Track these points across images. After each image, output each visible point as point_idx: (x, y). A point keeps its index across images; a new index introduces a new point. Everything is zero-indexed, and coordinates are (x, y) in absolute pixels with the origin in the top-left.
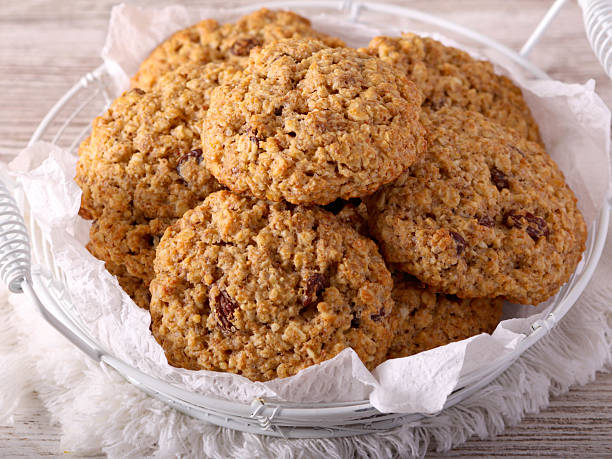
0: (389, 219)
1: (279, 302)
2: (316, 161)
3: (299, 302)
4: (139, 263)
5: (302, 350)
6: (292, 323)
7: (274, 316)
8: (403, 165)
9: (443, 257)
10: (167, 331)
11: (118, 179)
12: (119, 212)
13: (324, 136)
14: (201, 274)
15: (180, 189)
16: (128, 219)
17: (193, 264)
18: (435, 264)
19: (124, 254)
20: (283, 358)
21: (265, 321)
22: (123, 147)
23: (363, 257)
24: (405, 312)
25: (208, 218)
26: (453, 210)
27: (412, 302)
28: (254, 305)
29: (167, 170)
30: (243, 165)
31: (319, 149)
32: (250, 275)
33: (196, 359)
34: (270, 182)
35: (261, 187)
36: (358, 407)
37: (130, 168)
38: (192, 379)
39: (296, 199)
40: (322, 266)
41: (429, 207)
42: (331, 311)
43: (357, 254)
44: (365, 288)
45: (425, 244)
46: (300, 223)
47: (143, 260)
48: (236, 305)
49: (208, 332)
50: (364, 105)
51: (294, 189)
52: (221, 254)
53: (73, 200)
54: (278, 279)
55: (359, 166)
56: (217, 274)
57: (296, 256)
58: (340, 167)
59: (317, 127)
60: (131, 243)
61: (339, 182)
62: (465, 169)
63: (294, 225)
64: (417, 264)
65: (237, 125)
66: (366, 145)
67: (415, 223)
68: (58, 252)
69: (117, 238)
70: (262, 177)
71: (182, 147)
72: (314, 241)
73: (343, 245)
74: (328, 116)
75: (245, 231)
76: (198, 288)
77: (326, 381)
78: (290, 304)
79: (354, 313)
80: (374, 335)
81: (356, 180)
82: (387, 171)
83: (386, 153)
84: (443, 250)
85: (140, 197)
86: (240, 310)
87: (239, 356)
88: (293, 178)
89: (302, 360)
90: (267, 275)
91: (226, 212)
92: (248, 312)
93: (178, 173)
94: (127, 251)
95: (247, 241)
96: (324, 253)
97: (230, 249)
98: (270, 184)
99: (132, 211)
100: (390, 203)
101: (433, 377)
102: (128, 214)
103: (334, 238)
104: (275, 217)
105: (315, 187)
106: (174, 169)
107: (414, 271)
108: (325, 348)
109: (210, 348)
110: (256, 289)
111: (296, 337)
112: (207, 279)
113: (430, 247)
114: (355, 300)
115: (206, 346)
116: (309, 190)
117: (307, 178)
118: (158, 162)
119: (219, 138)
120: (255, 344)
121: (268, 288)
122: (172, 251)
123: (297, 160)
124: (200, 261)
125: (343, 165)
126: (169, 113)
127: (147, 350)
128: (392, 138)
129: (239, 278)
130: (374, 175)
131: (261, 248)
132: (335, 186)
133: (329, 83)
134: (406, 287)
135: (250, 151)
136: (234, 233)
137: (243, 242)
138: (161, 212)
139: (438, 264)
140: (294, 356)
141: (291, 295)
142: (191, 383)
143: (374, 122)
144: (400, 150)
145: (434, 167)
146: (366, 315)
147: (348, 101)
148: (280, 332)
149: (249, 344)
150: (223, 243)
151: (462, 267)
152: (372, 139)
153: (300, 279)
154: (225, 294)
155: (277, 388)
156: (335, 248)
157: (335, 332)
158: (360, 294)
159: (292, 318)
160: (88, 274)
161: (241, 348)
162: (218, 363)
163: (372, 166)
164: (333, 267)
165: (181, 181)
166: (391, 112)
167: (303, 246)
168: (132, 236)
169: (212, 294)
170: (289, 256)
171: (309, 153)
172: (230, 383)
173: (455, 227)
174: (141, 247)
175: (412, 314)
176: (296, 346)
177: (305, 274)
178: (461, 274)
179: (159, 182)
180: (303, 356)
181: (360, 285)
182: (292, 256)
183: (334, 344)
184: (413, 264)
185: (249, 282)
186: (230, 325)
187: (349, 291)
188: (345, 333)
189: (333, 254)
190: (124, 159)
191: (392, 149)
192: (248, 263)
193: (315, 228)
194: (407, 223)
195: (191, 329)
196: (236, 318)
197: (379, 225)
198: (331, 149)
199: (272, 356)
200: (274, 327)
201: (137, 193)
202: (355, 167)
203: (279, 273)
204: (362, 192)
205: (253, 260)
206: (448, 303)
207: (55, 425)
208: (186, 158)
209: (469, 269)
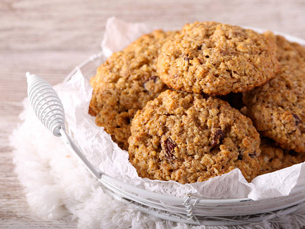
0: (259, 107)
1: (199, 144)
2: (220, 69)
3: (210, 145)
4: (122, 132)
5: (211, 169)
6: (206, 155)
7: (196, 150)
8: (266, 77)
9: (288, 126)
10: (138, 161)
11: (112, 91)
12: (112, 106)
13: (224, 57)
14: (157, 130)
15: (145, 95)
16: (116, 110)
17: (153, 125)
18: (284, 130)
19: (114, 128)
20: (201, 173)
21: (191, 154)
22: (114, 75)
23: (244, 124)
24: (267, 159)
25: (161, 103)
26: (293, 104)
27: (270, 154)
28: (185, 145)
29: (138, 85)
30: (180, 72)
31: (222, 63)
32: (183, 130)
33: (153, 176)
34: (195, 80)
35: (190, 84)
36: (241, 200)
37: (117, 85)
38: (150, 186)
39: (209, 90)
40: (223, 127)
41: (280, 102)
42: (227, 150)
43: (241, 122)
44: (246, 139)
45: (278, 119)
46: (211, 105)
47: (124, 130)
48: (176, 145)
49: (160, 161)
50: (246, 45)
51: (208, 84)
52: (168, 119)
53: (88, 94)
54: (198, 132)
55: (243, 73)
56: (165, 130)
57: (208, 120)
58: (233, 73)
59: (221, 52)
60: (118, 121)
61: (232, 81)
62: (300, 86)
63: (207, 105)
64: (273, 130)
65: (177, 55)
66: (248, 63)
67: (273, 109)
68: (79, 124)
69: (110, 119)
70: (191, 77)
71: (146, 75)
72: (218, 114)
73: (234, 117)
74: (227, 49)
75: (181, 108)
76: (155, 138)
77: (224, 186)
78: (205, 145)
79: (240, 152)
80: (251, 165)
81: (242, 80)
82: (258, 78)
83: (257, 68)
84: (288, 121)
85: (123, 99)
86: (178, 148)
87: (177, 172)
88: (208, 78)
89: (211, 175)
90: (192, 130)
91: (170, 99)
92: (182, 149)
93: (144, 87)
94: (116, 126)
95: (182, 113)
96: (223, 120)
97: (172, 117)
98: (195, 82)
99: (119, 106)
100: (259, 99)
101: (283, 182)
102: (116, 107)
103: (229, 113)
104: (197, 102)
105: (219, 82)
106: (142, 85)
107: (272, 135)
108: (224, 168)
109: (161, 169)
110: (187, 137)
111: (208, 162)
112: (160, 132)
113: (281, 121)
114: (240, 145)
115: (159, 168)
116: (216, 84)
117: (215, 78)
118: (133, 83)
119: (168, 61)
120: (186, 166)
121: (193, 137)
122: (141, 119)
123: (209, 69)
124: (157, 123)
125: (235, 72)
126: (139, 59)
127: (127, 171)
128: (261, 61)
129: (178, 131)
130: (251, 79)
131: (189, 116)
132: (230, 83)
133: (227, 35)
134: (267, 146)
135: (184, 65)
136: (175, 109)
137: (179, 114)
138: (135, 106)
139: (285, 130)
140: (207, 172)
141: (205, 140)
142: (150, 189)
143: (251, 53)
144: (265, 67)
145: (283, 83)
146: (246, 153)
147: (237, 43)
148: (200, 159)
149: (183, 166)
150: (168, 115)
151: (298, 132)
152: (250, 60)
153: (210, 133)
154: (170, 139)
155: (198, 187)
156: (229, 117)
157: (229, 161)
158: (243, 142)
159: (206, 153)
160: (94, 136)
161: (178, 168)
162: (165, 176)
163: (250, 74)
164: (228, 128)
165: (145, 91)
166: (260, 49)
167: (212, 117)
168: (118, 118)
169: (163, 140)
170: (205, 121)
171: (216, 65)
172: (172, 187)
173: (295, 112)
174: (123, 123)
175: (270, 161)
176: (208, 167)
177: (213, 130)
178: (297, 136)
179: (134, 92)
180: (212, 173)
181: (243, 137)
182: (206, 121)
183: (229, 167)
184: (272, 131)
185: (183, 133)
186: (172, 155)
187: (237, 140)
188: (235, 161)
189: (228, 120)
190: (115, 81)
191: (261, 67)
192: (182, 124)
193: (219, 108)
194: (268, 109)
195: (151, 159)
196: (176, 151)
197: (253, 111)
198: (228, 63)
199: (195, 172)
200: (196, 157)
201: (121, 97)
202: (241, 74)
203: (199, 129)
204: (244, 88)
205: (185, 122)
206: (290, 156)
207: (74, 221)
208: (148, 80)
209: (302, 135)
